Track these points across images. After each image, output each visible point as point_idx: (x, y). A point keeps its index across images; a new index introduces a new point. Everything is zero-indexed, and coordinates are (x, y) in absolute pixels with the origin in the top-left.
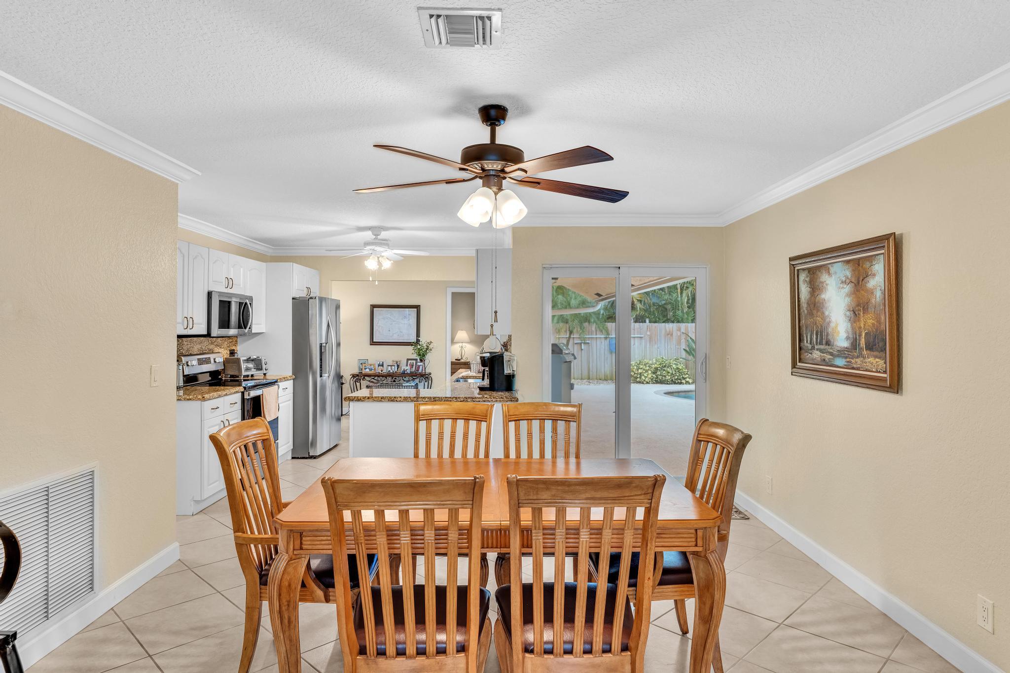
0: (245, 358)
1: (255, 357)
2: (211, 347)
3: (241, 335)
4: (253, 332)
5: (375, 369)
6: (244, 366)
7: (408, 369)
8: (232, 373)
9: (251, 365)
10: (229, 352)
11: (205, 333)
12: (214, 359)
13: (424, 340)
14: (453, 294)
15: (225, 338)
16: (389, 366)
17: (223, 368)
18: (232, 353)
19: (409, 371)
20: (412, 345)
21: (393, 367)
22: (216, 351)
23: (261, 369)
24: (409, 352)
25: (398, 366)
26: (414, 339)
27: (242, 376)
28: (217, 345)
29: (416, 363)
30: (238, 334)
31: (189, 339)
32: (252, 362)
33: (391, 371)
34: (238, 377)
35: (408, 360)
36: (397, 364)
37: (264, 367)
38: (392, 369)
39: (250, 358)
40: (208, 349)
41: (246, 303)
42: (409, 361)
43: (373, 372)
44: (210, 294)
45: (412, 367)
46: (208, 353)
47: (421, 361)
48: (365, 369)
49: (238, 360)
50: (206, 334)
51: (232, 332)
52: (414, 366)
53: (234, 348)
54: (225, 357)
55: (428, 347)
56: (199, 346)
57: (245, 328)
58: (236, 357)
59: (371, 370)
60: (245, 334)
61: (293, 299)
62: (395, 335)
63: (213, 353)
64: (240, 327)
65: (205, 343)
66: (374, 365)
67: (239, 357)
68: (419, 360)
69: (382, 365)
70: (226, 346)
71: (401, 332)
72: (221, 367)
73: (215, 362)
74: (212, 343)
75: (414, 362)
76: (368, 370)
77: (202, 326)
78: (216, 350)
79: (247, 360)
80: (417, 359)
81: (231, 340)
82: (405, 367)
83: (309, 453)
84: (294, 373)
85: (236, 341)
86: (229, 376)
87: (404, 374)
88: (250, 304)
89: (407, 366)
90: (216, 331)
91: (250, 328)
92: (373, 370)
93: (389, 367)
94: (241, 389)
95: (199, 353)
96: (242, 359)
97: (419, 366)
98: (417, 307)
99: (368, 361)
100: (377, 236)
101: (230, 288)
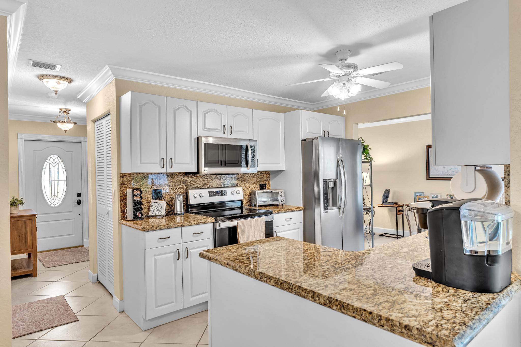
10: (258, 186)
11: (195, 171)
12: (232, 192)
18: (262, 186)
23: (278, 201)
28: (243, 181)
46: (227, 187)
49: (255, 192)
53: (265, 182)
54: (253, 190)
56: (219, 182)
62: (450, 171)
65: (226, 180)
66: (428, 197)
69: (436, 198)
70: (254, 181)
73: (233, 194)
74: (236, 179)
77: (188, 165)
78: (242, 184)
81: (261, 177)
86: (253, 205)
94: (211, 220)
96: (258, 192)
99: (423, 194)
100: (343, 61)
101: (230, 134)
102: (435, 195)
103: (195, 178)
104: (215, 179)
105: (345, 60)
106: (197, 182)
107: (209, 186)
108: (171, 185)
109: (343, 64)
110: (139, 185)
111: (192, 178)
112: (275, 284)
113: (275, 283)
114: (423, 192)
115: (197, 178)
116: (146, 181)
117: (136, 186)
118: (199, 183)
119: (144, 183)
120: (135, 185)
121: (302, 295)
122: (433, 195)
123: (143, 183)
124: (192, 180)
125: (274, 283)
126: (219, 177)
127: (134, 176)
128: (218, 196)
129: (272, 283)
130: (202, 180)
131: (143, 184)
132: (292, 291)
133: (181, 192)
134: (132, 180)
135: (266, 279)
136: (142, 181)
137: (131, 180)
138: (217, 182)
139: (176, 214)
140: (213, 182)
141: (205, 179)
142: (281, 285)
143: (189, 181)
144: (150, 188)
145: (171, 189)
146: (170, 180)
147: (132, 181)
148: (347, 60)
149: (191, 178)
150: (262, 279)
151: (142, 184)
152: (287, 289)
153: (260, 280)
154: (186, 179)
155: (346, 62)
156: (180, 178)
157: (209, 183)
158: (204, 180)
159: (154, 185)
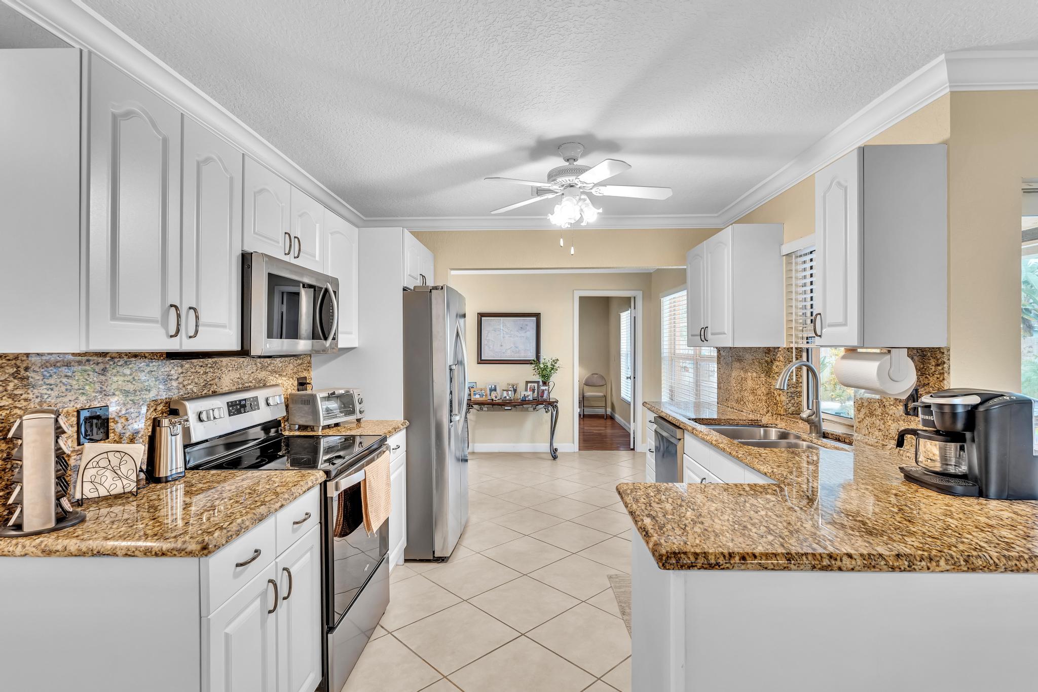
0: (326, 395)
1: (342, 392)
2: (262, 375)
3: (317, 352)
4: (340, 346)
5: (486, 395)
6: (322, 406)
7: (530, 396)
8: (302, 422)
9: (333, 405)
10: (296, 383)
11: (235, 346)
12: (267, 400)
13: (546, 356)
14: (581, 298)
15: (289, 358)
16: (504, 390)
17: (285, 414)
18: (302, 384)
19: (531, 398)
20: (532, 364)
21: (510, 392)
22: (271, 384)
23: (353, 412)
24: (528, 373)
25: (515, 391)
26: (532, 356)
27: (321, 428)
28: (274, 372)
29: (538, 387)
30: (312, 350)
31: (210, 360)
32: (335, 399)
33: (508, 398)
34: (313, 429)
35: (527, 382)
36: (513, 387)
37: (358, 407)
38: (508, 394)
39: (334, 393)
40: (255, 379)
41: (326, 290)
42: (529, 385)
43: (484, 398)
44: (246, 260)
45: (534, 392)
46: (255, 388)
47: (545, 383)
48: (475, 394)
49: (313, 397)
50: (239, 349)
51: (303, 345)
52: (536, 391)
53: (305, 374)
54: (289, 391)
55: (554, 366)
56: (234, 375)
57: (326, 339)
58: (309, 392)
59: (481, 396)
60: (325, 351)
61: (404, 290)
62: (509, 351)
63: (265, 386)
64: (314, 336)
65: (246, 370)
66: (485, 389)
67: (314, 393)
68: (541, 383)
69: (495, 390)
70: (290, 372)
71: (517, 348)
72: (280, 414)
73: (268, 404)
74: (263, 368)
75: (536, 385)
76: (477, 396)
77: (227, 330)
78: (272, 380)
79: (329, 397)
80: (539, 382)
81: (299, 361)
82: (522, 393)
83: (434, 552)
84: (407, 417)
85: (309, 363)
86: (297, 427)
87: (524, 402)
88: (335, 292)
89: (526, 390)
90: (261, 343)
91: (334, 339)
92: (484, 397)
93: (505, 392)
94: (320, 476)
95: (234, 388)
96: (320, 396)
97: (543, 391)
98: (537, 316)
99: (476, 384)
100: (571, 161)
101: (295, 257)
102: (493, 386)
103: (187, 366)
104: (228, 369)
105: (574, 160)
106: (192, 377)
107: (215, 387)
108: (131, 390)
109: (571, 166)
110: (37, 397)
111: (182, 366)
112: (953, 567)
113: (953, 565)
114: (476, 383)
115: (192, 368)
116: (61, 382)
117: (26, 400)
118: (196, 380)
119: (52, 390)
120: (22, 397)
121: (1022, 568)
122: (490, 386)
123: (49, 387)
124: (182, 373)
125: (950, 565)
126: (234, 362)
127: (18, 363)
128: (245, 412)
129: (943, 567)
130: (202, 372)
131: (49, 392)
132: (996, 568)
133: (155, 409)
134: (12, 379)
135: (927, 564)
136: (48, 381)
137: (6, 380)
138: (231, 378)
139: (164, 480)
140: (224, 376)
141: (208, 370)
142: (966, 564)
143: (176, 377)
144: (71, 405)
145: (131, 402)
146: (130, 375)
147: (10, 382)
148: (577, 160)
149: (179, 368)
150: (913, 567)
151: (45, 391)
152: (984, 567)
153: (908, 569)
154: (167, 369)
155: (575, 163)
156: (155, 369)
157: (217, 380)
158: (206, 373)
159: (83, 394)
